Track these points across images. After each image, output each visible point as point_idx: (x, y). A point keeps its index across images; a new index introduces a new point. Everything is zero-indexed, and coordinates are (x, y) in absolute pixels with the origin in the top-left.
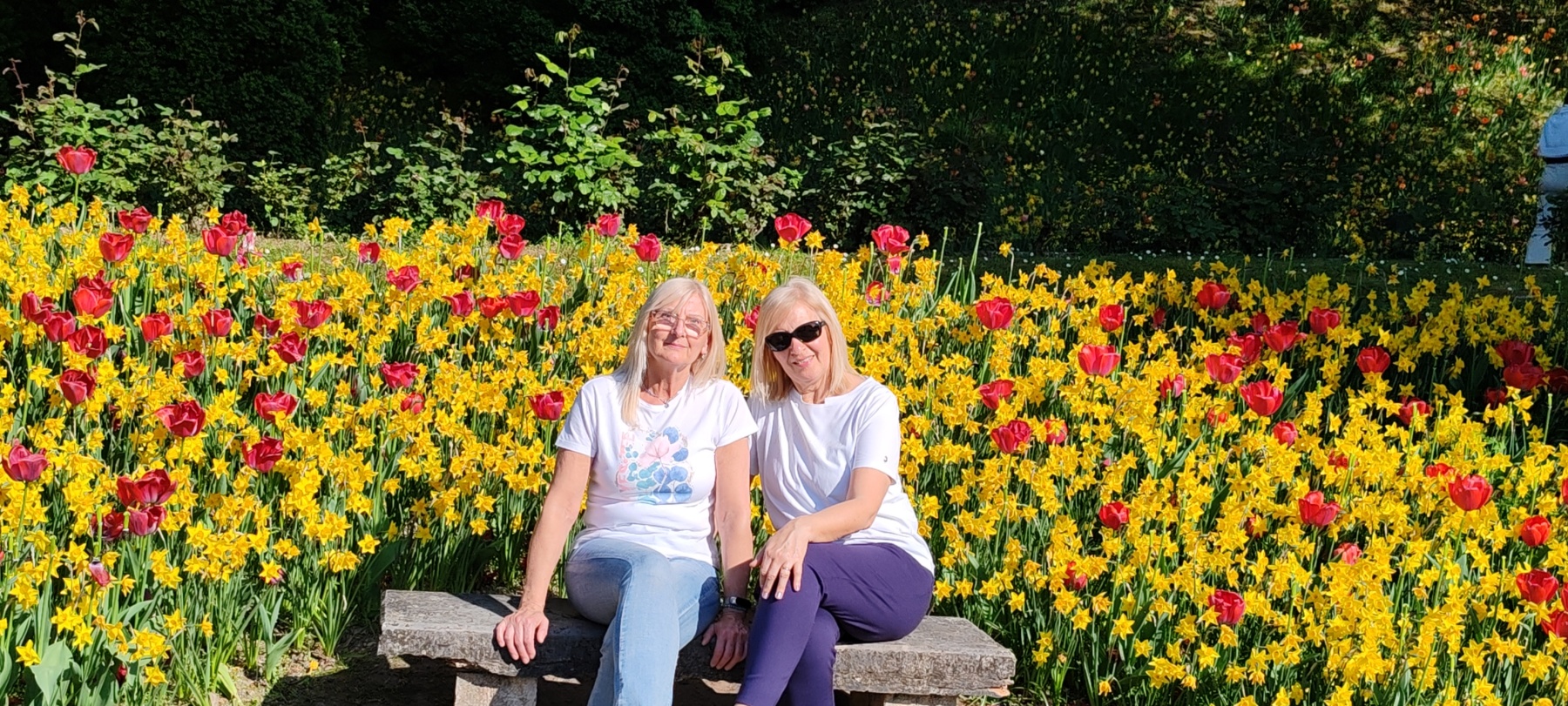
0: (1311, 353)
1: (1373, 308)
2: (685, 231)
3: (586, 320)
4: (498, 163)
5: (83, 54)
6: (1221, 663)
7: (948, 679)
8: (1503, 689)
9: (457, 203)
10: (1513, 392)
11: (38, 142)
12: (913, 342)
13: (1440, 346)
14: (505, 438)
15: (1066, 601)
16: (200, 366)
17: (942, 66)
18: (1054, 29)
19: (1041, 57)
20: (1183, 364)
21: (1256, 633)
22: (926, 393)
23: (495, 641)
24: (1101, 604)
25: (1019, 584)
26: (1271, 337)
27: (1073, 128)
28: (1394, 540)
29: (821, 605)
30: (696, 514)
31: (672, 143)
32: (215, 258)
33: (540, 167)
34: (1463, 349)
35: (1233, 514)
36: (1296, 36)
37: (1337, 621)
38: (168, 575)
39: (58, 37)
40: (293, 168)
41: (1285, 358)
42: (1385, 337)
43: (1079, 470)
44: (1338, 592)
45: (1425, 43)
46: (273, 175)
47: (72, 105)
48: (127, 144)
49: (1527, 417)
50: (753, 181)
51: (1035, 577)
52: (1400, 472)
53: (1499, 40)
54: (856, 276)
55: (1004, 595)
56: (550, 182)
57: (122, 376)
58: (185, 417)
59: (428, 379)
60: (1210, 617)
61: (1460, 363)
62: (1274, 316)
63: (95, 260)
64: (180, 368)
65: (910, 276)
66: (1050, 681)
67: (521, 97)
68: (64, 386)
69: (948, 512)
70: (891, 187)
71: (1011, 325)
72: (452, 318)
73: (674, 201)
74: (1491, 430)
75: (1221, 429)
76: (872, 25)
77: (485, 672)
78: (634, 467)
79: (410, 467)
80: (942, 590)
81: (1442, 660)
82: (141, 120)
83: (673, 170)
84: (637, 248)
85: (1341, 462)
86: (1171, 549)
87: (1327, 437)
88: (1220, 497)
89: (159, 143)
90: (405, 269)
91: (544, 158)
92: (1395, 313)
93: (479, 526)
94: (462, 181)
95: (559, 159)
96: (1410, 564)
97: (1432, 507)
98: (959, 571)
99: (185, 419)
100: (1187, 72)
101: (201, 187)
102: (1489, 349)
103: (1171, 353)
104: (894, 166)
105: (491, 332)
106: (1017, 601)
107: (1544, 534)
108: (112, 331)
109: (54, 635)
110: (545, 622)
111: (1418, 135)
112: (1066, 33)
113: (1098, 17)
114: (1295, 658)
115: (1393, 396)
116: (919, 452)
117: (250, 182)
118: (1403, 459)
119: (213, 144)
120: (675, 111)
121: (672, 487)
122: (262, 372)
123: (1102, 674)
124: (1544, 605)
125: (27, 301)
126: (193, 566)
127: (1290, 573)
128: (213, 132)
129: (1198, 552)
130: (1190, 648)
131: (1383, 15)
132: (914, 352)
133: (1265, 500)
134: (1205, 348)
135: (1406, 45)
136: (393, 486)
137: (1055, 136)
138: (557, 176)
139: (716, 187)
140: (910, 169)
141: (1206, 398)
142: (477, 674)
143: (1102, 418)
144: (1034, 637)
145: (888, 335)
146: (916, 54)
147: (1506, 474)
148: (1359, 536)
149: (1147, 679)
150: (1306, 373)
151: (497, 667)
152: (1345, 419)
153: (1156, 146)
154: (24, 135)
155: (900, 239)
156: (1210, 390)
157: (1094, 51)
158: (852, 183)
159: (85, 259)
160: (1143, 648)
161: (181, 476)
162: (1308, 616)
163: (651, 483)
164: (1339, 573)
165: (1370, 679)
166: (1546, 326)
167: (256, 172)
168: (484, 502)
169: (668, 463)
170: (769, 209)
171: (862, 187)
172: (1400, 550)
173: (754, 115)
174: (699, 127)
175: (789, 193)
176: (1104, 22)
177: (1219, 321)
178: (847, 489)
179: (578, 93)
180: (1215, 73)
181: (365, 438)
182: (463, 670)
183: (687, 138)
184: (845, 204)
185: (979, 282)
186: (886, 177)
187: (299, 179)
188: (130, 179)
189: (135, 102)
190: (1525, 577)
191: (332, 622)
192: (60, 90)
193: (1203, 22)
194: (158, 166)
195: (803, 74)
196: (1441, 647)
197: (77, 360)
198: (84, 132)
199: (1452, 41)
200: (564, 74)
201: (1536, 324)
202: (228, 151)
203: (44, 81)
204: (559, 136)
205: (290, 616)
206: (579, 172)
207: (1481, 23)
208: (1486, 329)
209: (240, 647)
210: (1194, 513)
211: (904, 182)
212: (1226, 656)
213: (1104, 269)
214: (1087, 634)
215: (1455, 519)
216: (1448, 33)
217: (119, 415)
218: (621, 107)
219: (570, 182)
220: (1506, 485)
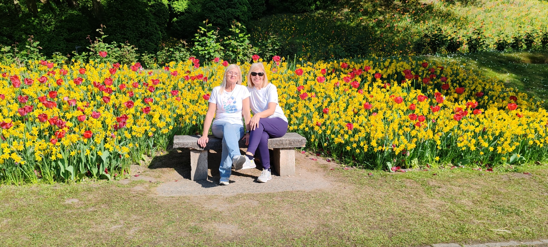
0: (365, 76)
1: (378, 66)
2: (234, 61)
3: (214, 80)
4: (194, 50)
5: (103, 33)
6: (349, 138)
7: (293, 144)
8: (407, 138)
9: (185, 59)
10: (407, 80)
11: (96, 53)
12: (283, 79)
13: (392, 72)
14: (198, 104)
15: (317, 128)
16: (132, 94)
17: (288, 28)
18: (311, 19)
19: (309, 24)
20: (339, 80)
21: (356, 131)
22: (286, 89)
23: (198, 143)
24: (324, 128)
25: (307, 126)
26: (356, 72)
27: (316, 39)
28: (383, 111)
29: (264, 130)
30: (239, 115)
31: (230, 43)
32: (134, 72)
33: (202, 50)
34: (397, 73)
35: (350, 108)
36: (361, 16)
37: (372, 128)
38: (129, 136)
39: (97, 30)
40: (151, 55)
41: (360, 77)
42: (380, 71)
43: (318, 102)
44: (372, 122)
45: (387, 16)
46: (147, 57)
47: (102, 44)
48: (115, 52)
49: (410, 85)
50: (248, 50)
51: (311, 125)
52: (385, 97)
53: (403, 14)
54: (270, 67)
55: (304, 128)
56: (205, 53)
57: (116, 98)
58: (130, 104)
59: (181, 94)
60: (346, 129)
61: (396, 75)
62: (357, 69)
63: (109, 74)
64: (128, 95)
65: (281, 66)
66: (315, 145)
67: (197, 36)
68: (104, 100)
69: (292, 113)
70: (277, 50)
71: (303, 75)
72: (185, 81)
73: (231, 56)
74: (403, 88)
75: (347, 92)
76: (273, 21)
77: (196, 150)
78: (225, 105)
79: (178, 112)
80: (291, 128)
81: (394, 134)
82: (117, 47)
83: (231, 49)
84: (223, 64)
85: (372, 96)
86: (338, 116)
87: (369, 92)
88: (347, 106)
89: (122, 51)
90: (174, 72)
91: (203, 48)
92: (382, 67)
93: (194, 123)
94: (186, 55)
95: (206, 48)
96: (387, 116)
97: (391, 104)
98: (294, 124)
99: (130, 105)
100: (339, 26)
101: (131, 60)
102: (402, 72)
103: (336, 78)
104: (277, 45)
105: (194, 84)
106: (307, 129)
107: (414, 107)
108: (113, 88)
109: (105, 149)
110: (208, 139)
111: (387, 35)
112: (313, 19)
113: (320, 16)
114: (364, 135)
115: (383, 83)
116: (285, 101)
117: (142, 58)
118: (385, 95)
119: (133, 51)
120: (230, 37)
121: (233, 109)
122: (146, 95)
123: (325, 143)
124: (414, 121)
125: (95, 83)
126: (134, 134)
127: (362, 119)
128: (133, 48)
129: (343, 116)
130: (342, 136)
131: (379, 11)
132: (283, 81)
133: (357, 105)
134: (343, 76)
135: (384, 17)
136: (175, 115)
137: (313, 41)
138: (206, 52)
139: (240, 52)
140: (281, 45)
141: (344, 86)
142: (195, 150)
143: (322, 92)
144: (311, 136)
145: (277, 79)
146: (282, 26)
147: (406, 97)
148: (376, 111)
149: (334, 142)
150: (364, 80)
151: (198, 149)
152: (373, 88)
153: (333, 41)
154: (93, 52)
155: (279, 58)
156: (345, 85)
157: (320, 23)
158: (268, 49)
159: (107, 74)
160: (333, 136)
161: (130, 116)
162: (366, 127)
163: (229, 109)
164: (372, 118)
165: (380, 138)
166: (413, 67)
167: (143, 56)
168: (195, 117)
169: (232, 104)
170: (251, 56)
171: (271, 50)
172: (385, 113)
173: (247, 36)
174: (235, 40)
175: (256, 53)
176: (321, 17)
177: (346, 71)
178: (268, 107)
179: (209, 34)
180: (345, 25)
181: (169, 107)
182: (191, 150)
183: (233, 42)
184: (268, 54)
185: (296, 67)
186: (276, 48)
187: (152, 57)
188: (116, 59)
189: (115, 43)
190: (410, 115)
191: (165, 144)
192: (99, 41)
193: (342, 15)
194: (122, 56)
195: (259, 32)
196: (394, 131)
197: (106, 94)
198: (105, 50)
199: (393, 15)
200: (206, 30)
201: (411, 66)
202: (137, 52)
203: (96, 40)
204: (206, 43)
205: (156, 144)
206: (211, 51)
207: (399, 11)
208: (401, 68)
209: (146, 151)
210: (342, 109)
211: (279, 48)
212: (350, 136)
213: (321, 62)
214: (321, 134)
215: (396, 106)
216: (393, 14)
217: (116, 106)
218: (219, 36)
219: (209, 53)
220: (406, 99)
